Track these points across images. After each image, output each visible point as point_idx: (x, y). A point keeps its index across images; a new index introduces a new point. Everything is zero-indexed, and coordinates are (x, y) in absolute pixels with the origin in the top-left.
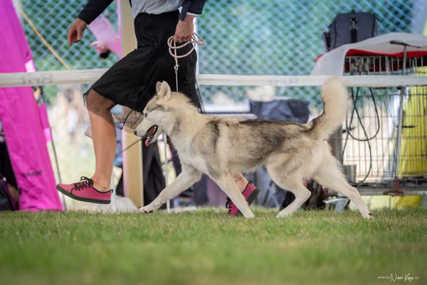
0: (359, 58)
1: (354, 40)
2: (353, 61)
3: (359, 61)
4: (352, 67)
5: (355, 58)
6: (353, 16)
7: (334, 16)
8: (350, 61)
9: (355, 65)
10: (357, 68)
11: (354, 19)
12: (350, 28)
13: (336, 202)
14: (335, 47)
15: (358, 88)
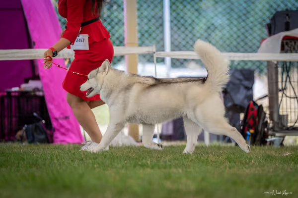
0: (291, 42)
1: (287, 29)
2: (287, 44)
3: (291, 43)
4: (286, 47)
5: (288, 41)
6: (287, 13)
7: (274, 12)
8: (285, 44)
9: (288, 46)
10: (289, 49)
11: (287, 15)
12: (285, 21)
13: (274, 140)
14: (274, 34)
15: (290, 62)
